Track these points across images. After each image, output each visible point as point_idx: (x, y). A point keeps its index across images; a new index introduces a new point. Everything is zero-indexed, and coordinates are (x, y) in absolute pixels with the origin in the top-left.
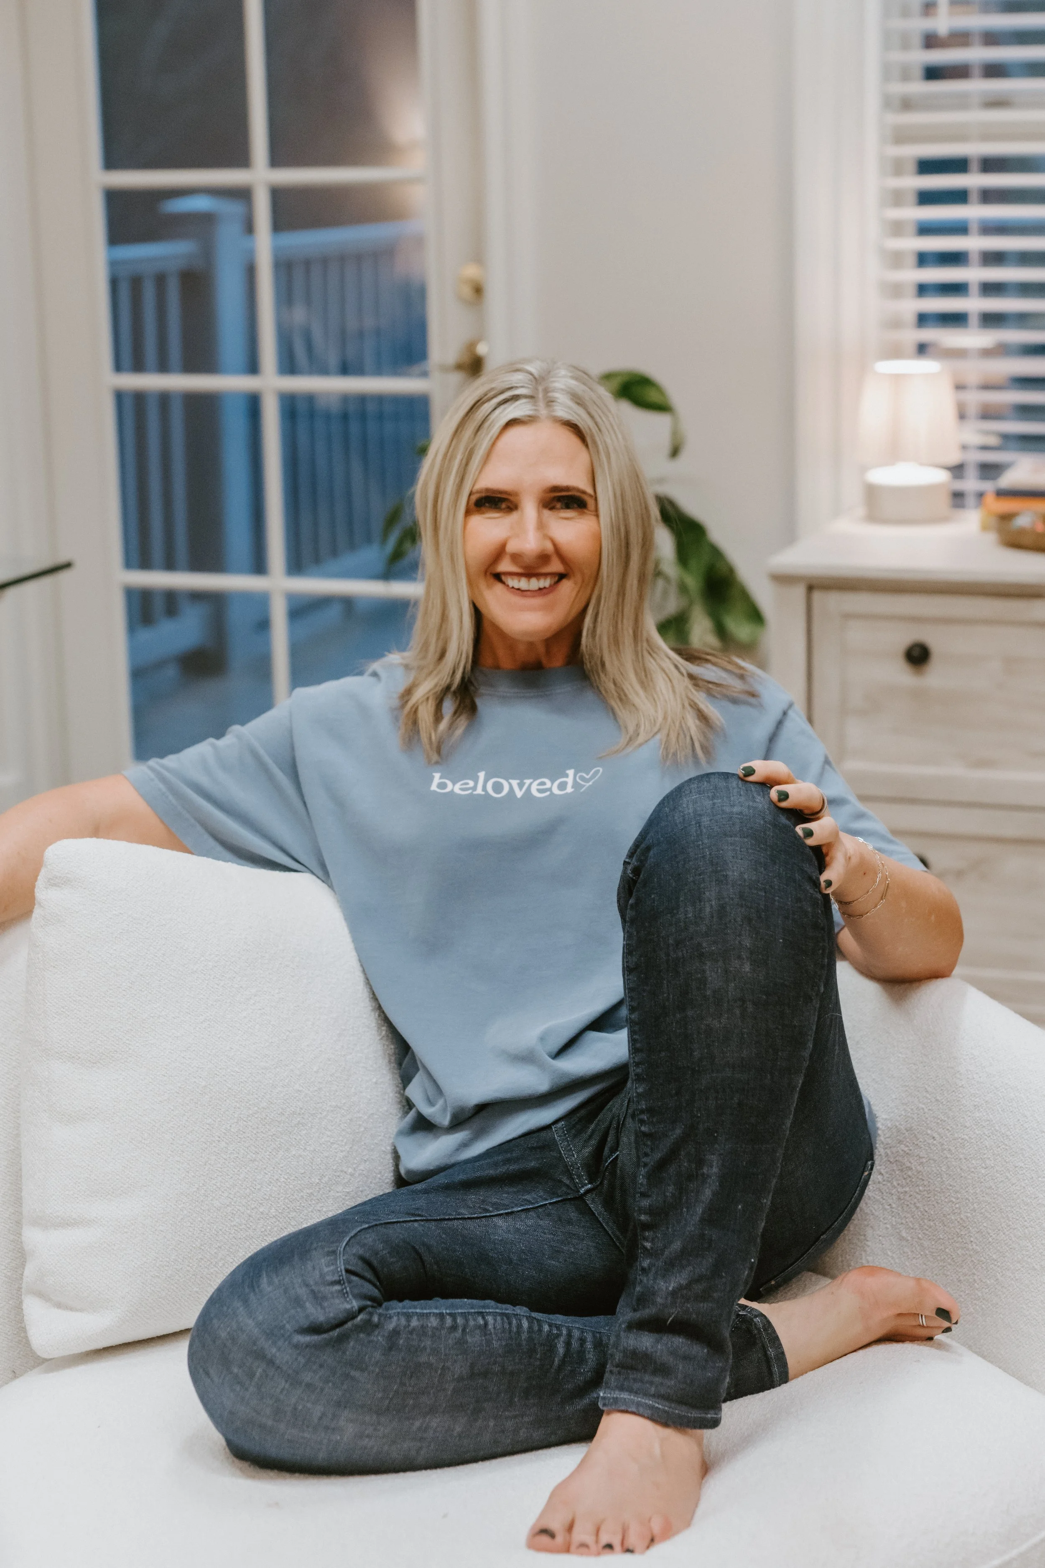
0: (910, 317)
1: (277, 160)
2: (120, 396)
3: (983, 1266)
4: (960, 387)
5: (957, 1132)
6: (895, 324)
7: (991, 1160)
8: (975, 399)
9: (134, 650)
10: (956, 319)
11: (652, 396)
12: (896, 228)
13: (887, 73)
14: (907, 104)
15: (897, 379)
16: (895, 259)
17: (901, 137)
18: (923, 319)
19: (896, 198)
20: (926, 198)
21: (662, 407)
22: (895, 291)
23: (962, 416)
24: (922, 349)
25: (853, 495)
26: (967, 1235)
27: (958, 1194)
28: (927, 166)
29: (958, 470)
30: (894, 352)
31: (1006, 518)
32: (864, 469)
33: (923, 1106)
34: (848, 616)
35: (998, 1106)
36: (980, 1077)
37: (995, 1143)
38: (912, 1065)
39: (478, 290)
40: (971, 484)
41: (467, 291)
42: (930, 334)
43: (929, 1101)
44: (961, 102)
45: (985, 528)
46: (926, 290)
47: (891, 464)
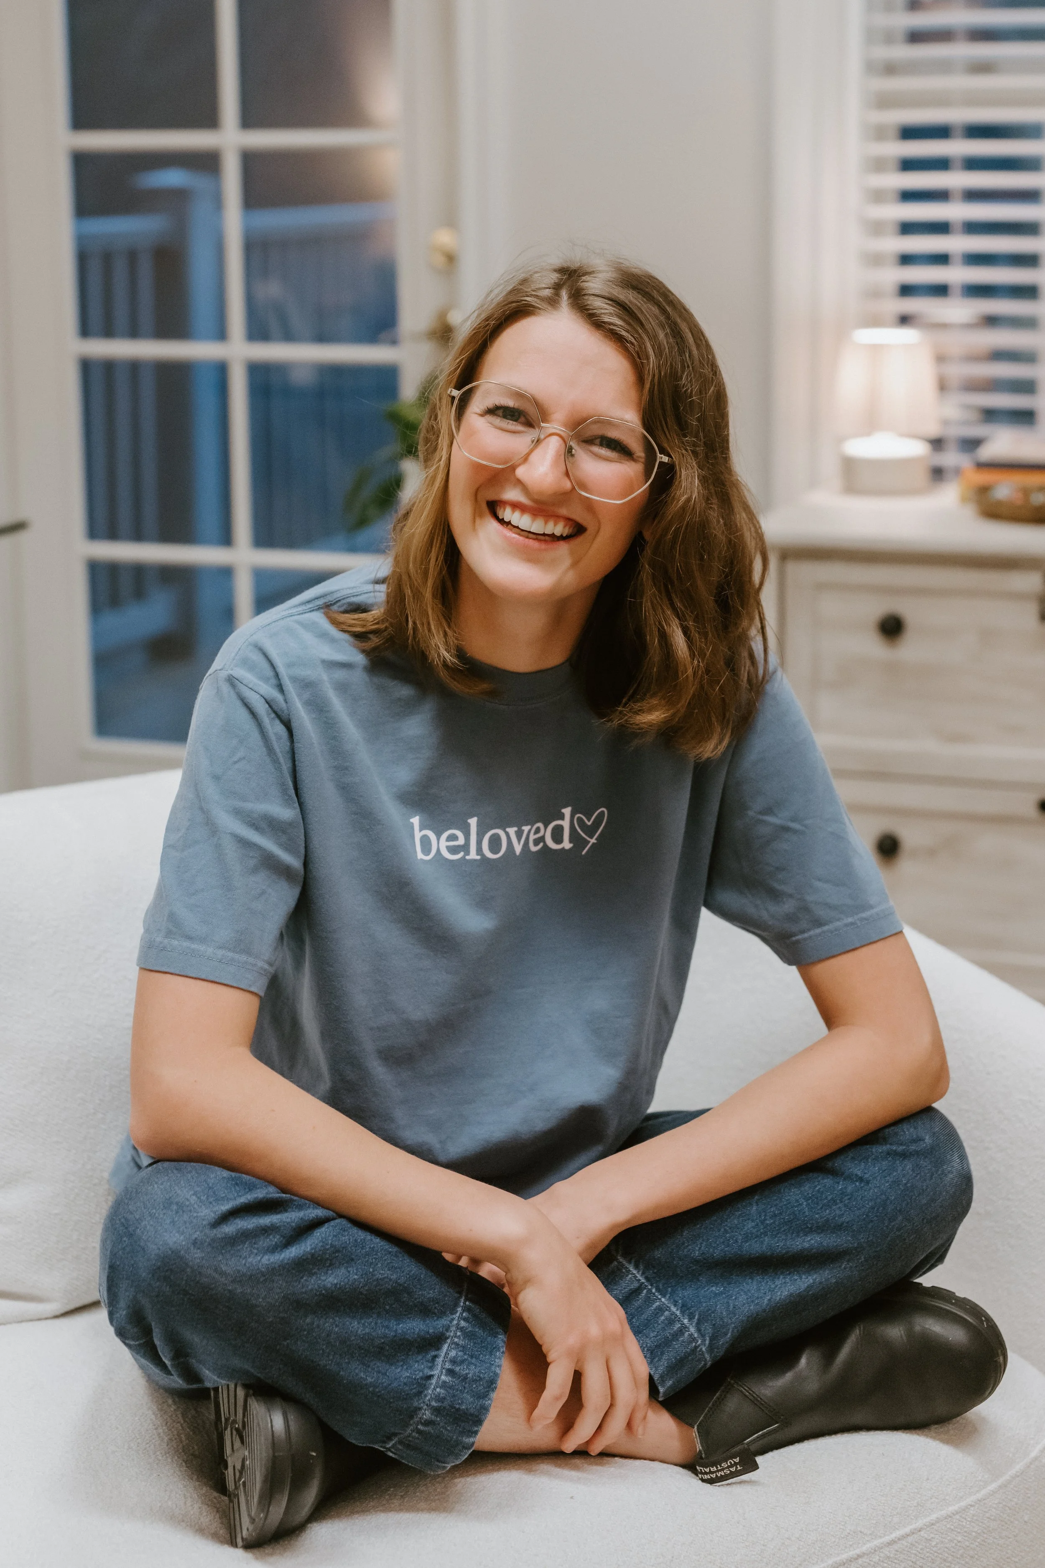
0: (892, 289)
1: (248, 121)
2: (86, 366)
4: (941, 359)
6: (874, 294)
8: (959, 371)
9: (97, 636)
10: (940, 290)
12: (878, 196)
13: (871, 36)
14: (891, 69)
15: (876, 349)
16: (876, 228)
17: (884, 102)
18: (906, 290)
19: (878, 165)
20: (908, 165)
22: (875, 260)
23: (943, 386)
24: (905, 320)
25: (830, 467)
28: (909, 133)
29: (937, 444)
30: (874, 321)
31: (983, 491)
32: (841, 440)
34: (821, 587)
39: (451, 259)
40: (951, 458)
41: (439, 260)
42: (912, 305)
44: (944, 67)
45: (964, 500)
46: (906, 259)
47: (868, 434)
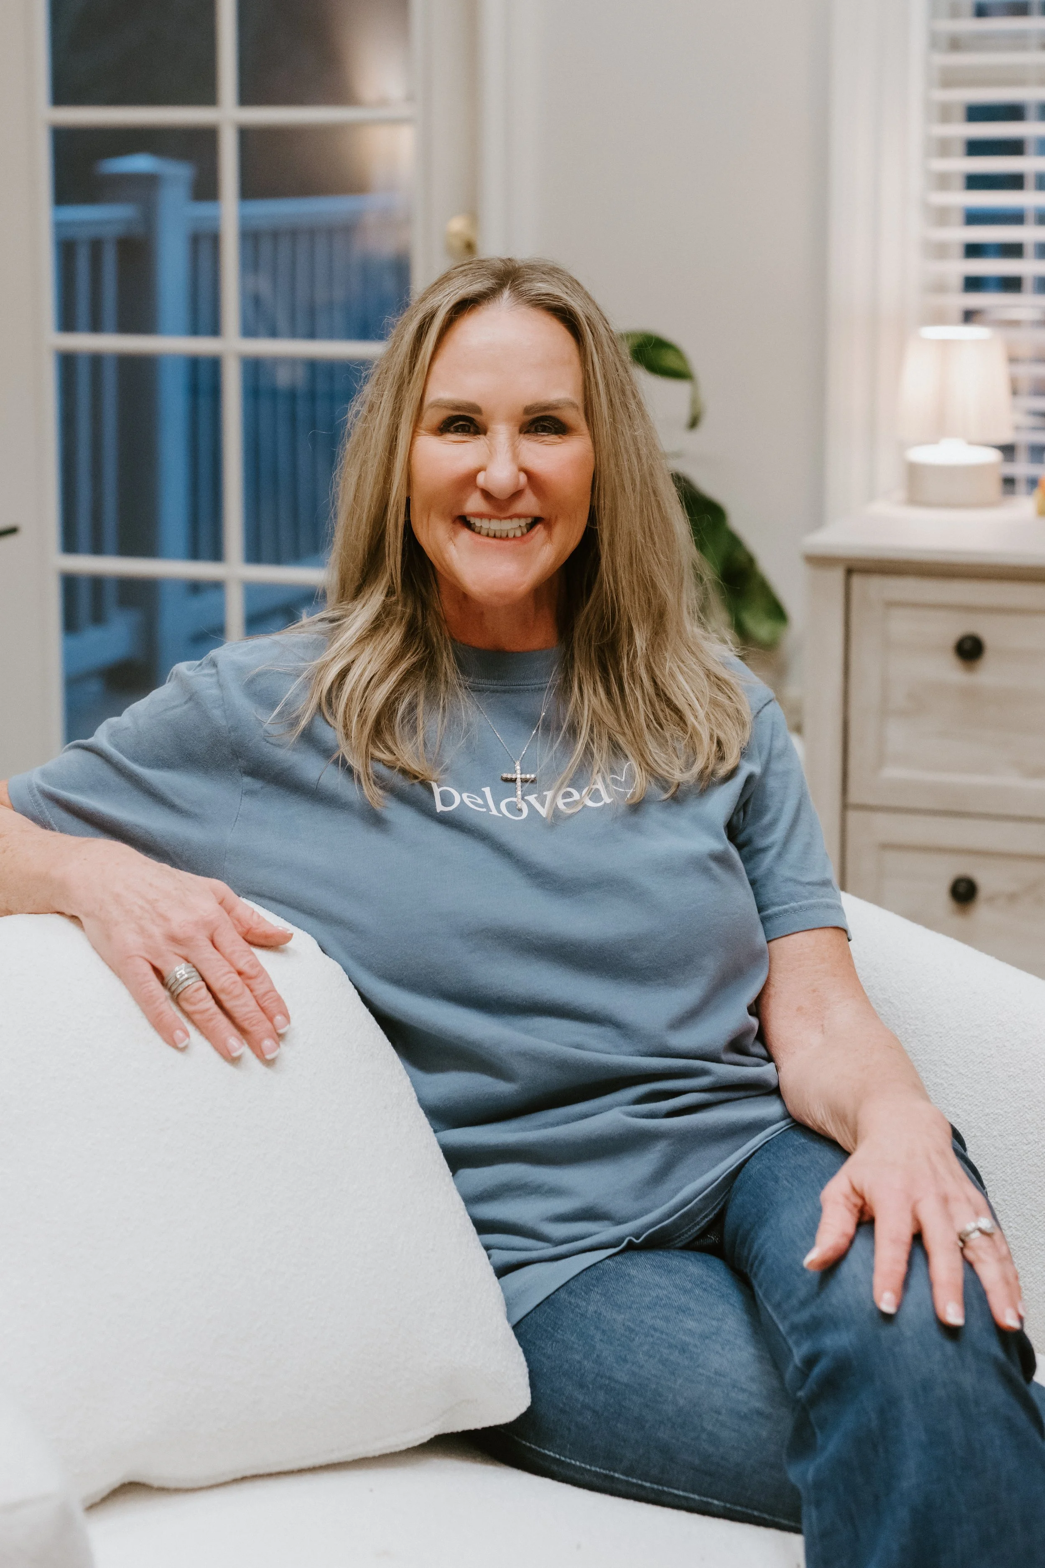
0: (957, 282)
1: (246, 98)
2: (64, 360)
3: (1025, 1252)
4: (1013, 360)
5: (988, 1108)
6: (939, 288)
7: (1034, 1135)
8: (1029, 373)
9: (68, 657)
10: (1011, 284)
11: (670, 360)
12: (942, 181)
14: (955, 44)
15: (945, 344)
16: (940, 216)
17: (948, 79)
18: (973, 284)
19: (943, 148)
20: (975, 148)
21: (680, 374)
22: (939, 251)
23: (1015, 389)
24: (969, 316)
25: (891, 475)
26: (1004, 1220)
27: (990, 1176)
28: (976, 113)
29: (1008, 450)
30: (938, 318)
32: (905, 446)
33: (942, 1081)
34: (891, 605)
35: (1038, 1074)
36: (1013, 1045)
37: (1038, 1115)
38: (924, 1036)
39: (468, 245)
40: (1022, 467)
41: (456, 246)
42: (976, 300)
43: (949, 1075)
44: (1016, 42)
46: (974, 250)
47: (935, 442)
